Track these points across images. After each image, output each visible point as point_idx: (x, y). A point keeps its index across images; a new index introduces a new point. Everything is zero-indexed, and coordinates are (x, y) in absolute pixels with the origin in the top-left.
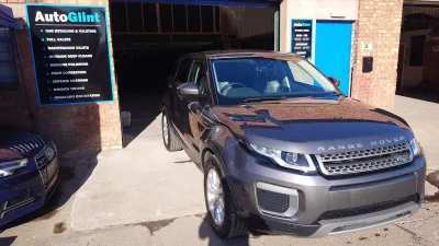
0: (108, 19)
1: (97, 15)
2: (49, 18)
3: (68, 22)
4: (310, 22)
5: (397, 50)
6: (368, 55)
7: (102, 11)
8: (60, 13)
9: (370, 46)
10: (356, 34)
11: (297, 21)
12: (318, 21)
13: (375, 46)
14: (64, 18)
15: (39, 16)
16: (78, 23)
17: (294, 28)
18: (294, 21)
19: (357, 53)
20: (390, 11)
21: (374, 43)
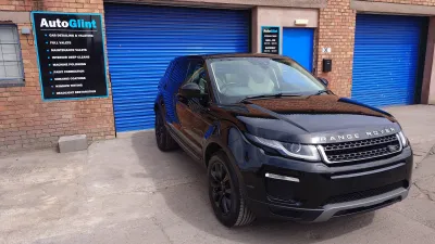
0: (103, 25)
1: (94, 22)
2: (52, 24)
3: (69, 27)
4: (277, 29)
5: (352, 53)
6: (327, 57)
7: (97, 18)
8: (61, 20)
9: (329, 50)
10: (317, 39)
11: (267, 28)
12: (284, 28)
13: (334, 50)
14: (65, 24)
15: (44, 22)
16: (77, 29)
17: (263, 34)
18: (264, 28)
19: (317, 55)
20: (345, 20)
21: (332, 46)
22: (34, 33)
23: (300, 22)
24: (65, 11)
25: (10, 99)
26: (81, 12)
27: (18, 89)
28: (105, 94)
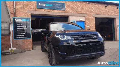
0: (30, 20)
1: (28, 20)
3: (22, 21)
4: (75, 21)
5: (95, 27)
6: (88, 28)
7: (29, 19)
8: (20, 19)
9: (89, 26)
10: (85, 24)
11: (72, 21)
12: (77, 21)
13: (90, 26)
15: (16, 20)
18: (71, 21)
19: (86, 28)
20: (92, 19)
21: (89, 25)
22: (13, 22)
23: (80, 19)
24: (21, 17)
25: (5, 39)
26: (25, 17)
27: (7, 36)
28: (30, 38)
